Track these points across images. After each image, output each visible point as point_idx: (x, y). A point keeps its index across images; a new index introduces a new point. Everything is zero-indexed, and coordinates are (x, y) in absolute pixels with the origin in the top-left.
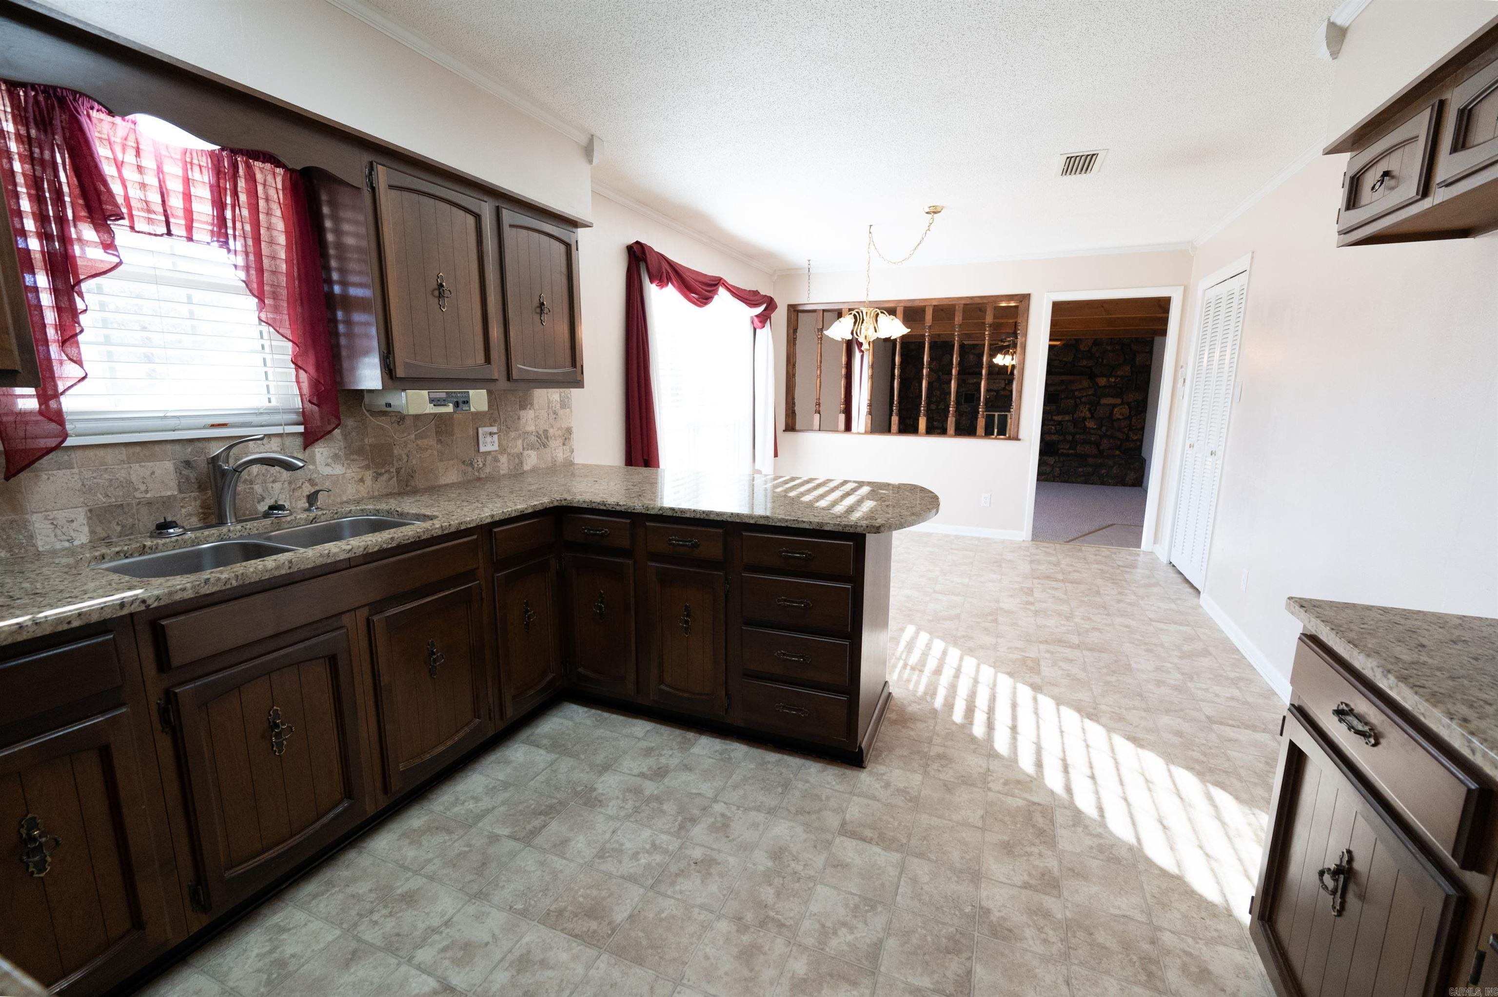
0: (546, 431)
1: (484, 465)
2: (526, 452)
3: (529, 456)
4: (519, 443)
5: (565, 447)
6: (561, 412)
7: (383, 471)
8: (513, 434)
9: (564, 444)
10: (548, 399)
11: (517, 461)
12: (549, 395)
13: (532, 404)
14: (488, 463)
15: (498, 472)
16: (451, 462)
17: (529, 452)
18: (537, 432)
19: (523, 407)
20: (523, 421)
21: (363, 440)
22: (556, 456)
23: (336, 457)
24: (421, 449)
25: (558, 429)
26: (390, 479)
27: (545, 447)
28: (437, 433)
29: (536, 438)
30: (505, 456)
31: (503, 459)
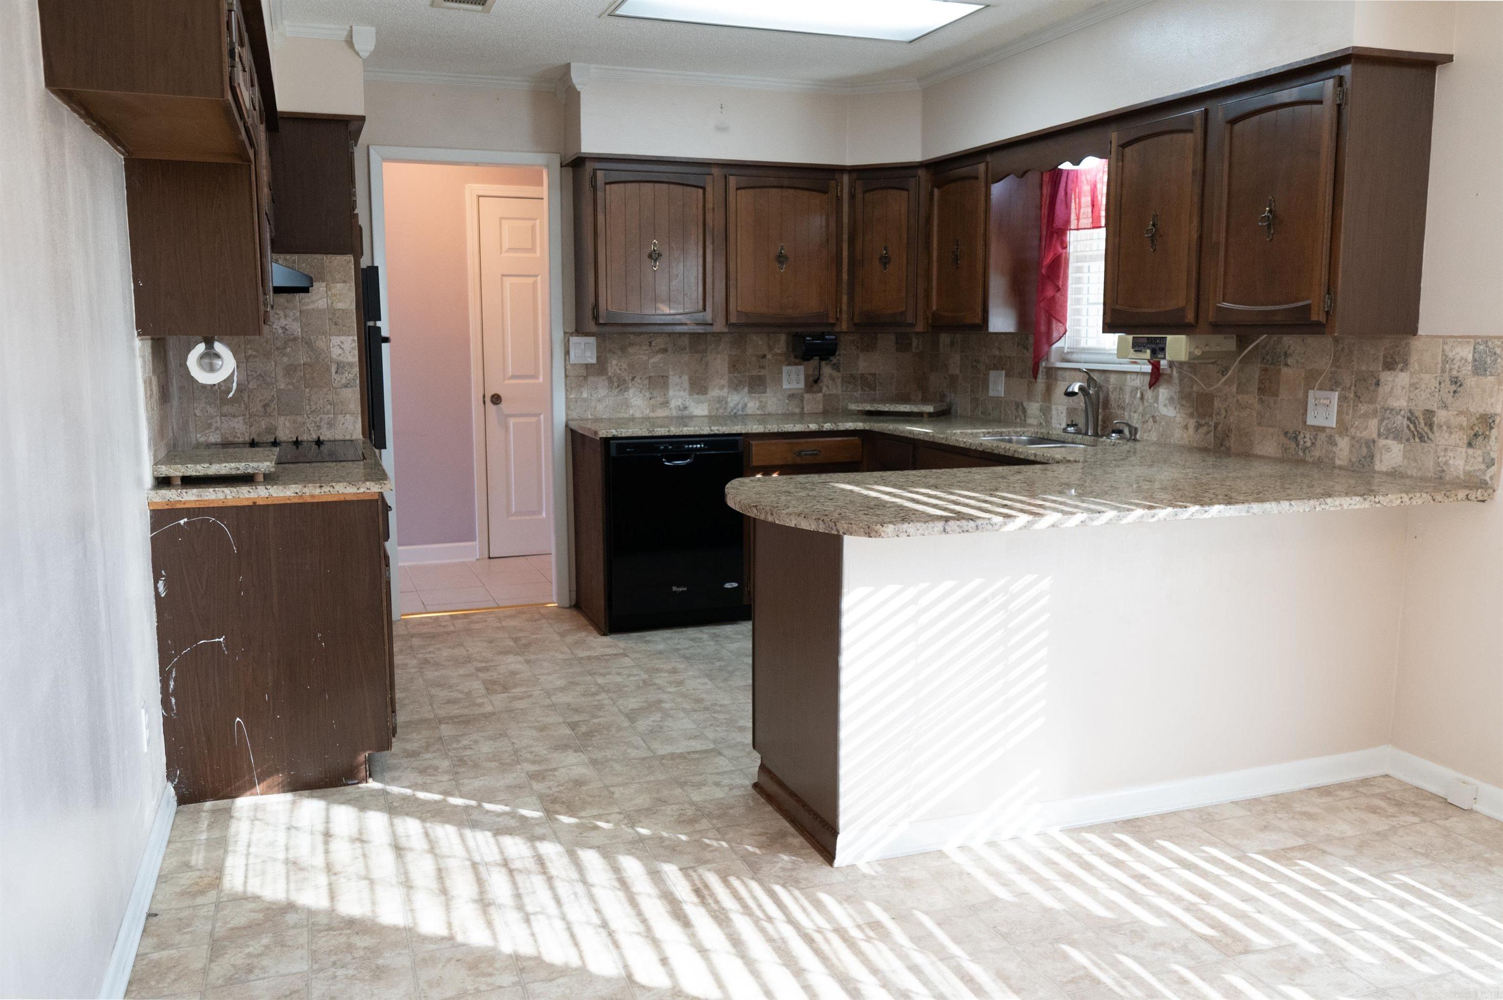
0: (1429, 414)
1: (1313, 444)
2: (1382, 442)
3: (1388, 449)
4: (1373, 423)
5: (1470, 451)
6: (1471, 382)
7: (1203, 422)
8: (1363, 408)
9: (1470, 445)
10: (1444, 355)
11: (1364, 451)
12: (1447, 348)
13: (1406, 363)
14: (1319, 443)
15: (1333, 459)
16: (1271, 430)
17: (1390, 442)
18: (1410, 411)
19: (1390, 366)
20: (1383, 390)
21: (1192, 386)
22: (1446, 463)
23: (1171, 399)
24: (1241, 406)
25: (1460, 413)
26: (1208, 432)
27: (1422, 439)
28: (1259, 389)
29: (1406, 422)
30: (1346, 439)
31: (1343, 444)
